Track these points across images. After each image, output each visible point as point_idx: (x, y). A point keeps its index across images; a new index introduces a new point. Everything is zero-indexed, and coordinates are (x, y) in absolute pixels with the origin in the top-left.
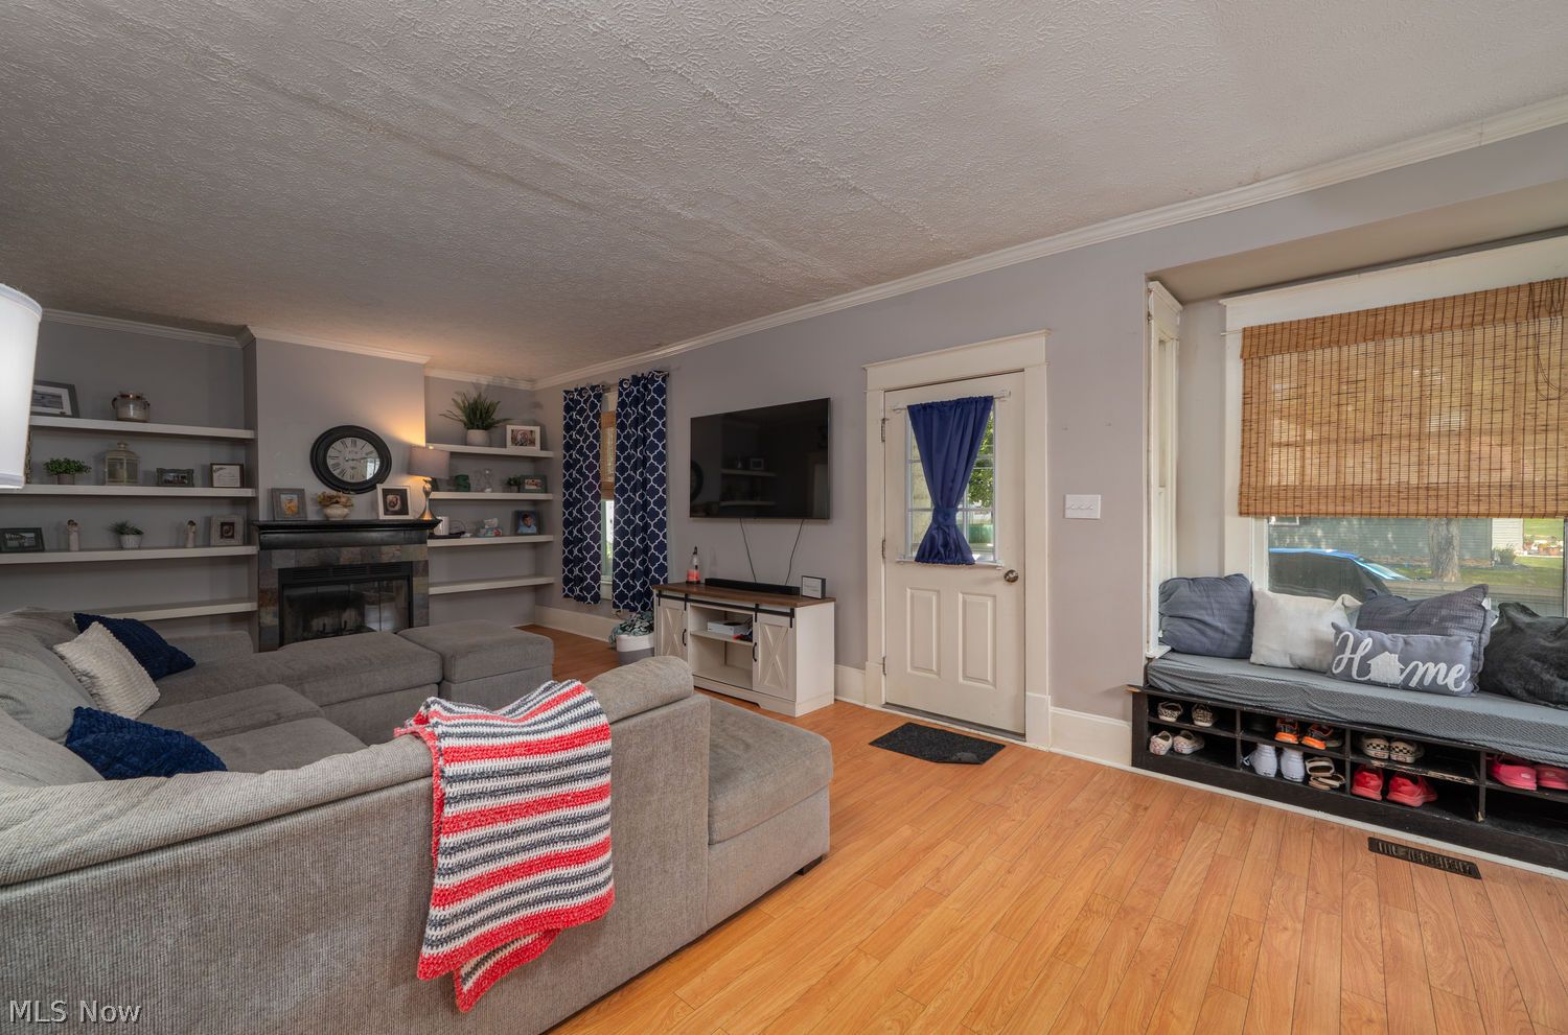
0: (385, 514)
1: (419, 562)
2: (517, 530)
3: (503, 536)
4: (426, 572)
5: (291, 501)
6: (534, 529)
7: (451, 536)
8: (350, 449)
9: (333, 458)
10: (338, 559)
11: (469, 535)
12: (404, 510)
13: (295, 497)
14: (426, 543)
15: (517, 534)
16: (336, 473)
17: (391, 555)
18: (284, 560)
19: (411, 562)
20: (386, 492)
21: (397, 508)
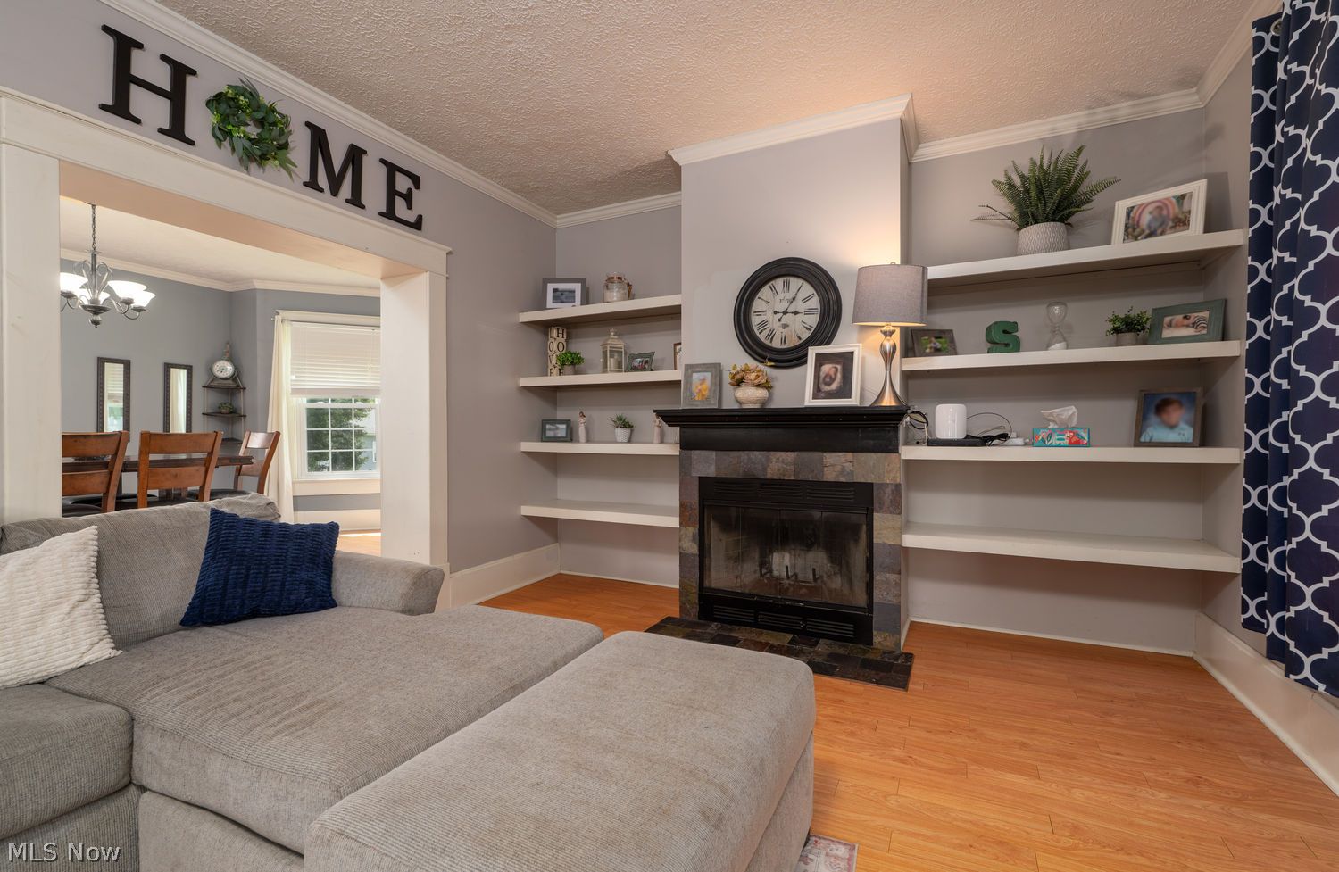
0: (815, 397)
1: (883, 485)
2: (1138, 433)
3: (1087, 445)
4: (896, 506)
5: (703, 381)
6: (1186, 432)
7: (969, 441)
8: (781, 296)
9: (758, 313)
10: (765, 469)
11: (1020, 441)
12: (845, 391)
13: (708, 375)
14: (896, 450)
15: (1138, 443)
16: (762, 337)
17: (838, 468)
18: (708, 464)
19: (872, 484)
20: (821, 360)
21: (834, 386)
